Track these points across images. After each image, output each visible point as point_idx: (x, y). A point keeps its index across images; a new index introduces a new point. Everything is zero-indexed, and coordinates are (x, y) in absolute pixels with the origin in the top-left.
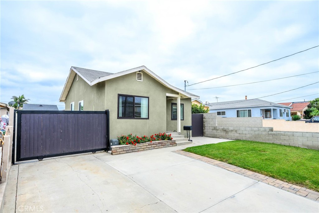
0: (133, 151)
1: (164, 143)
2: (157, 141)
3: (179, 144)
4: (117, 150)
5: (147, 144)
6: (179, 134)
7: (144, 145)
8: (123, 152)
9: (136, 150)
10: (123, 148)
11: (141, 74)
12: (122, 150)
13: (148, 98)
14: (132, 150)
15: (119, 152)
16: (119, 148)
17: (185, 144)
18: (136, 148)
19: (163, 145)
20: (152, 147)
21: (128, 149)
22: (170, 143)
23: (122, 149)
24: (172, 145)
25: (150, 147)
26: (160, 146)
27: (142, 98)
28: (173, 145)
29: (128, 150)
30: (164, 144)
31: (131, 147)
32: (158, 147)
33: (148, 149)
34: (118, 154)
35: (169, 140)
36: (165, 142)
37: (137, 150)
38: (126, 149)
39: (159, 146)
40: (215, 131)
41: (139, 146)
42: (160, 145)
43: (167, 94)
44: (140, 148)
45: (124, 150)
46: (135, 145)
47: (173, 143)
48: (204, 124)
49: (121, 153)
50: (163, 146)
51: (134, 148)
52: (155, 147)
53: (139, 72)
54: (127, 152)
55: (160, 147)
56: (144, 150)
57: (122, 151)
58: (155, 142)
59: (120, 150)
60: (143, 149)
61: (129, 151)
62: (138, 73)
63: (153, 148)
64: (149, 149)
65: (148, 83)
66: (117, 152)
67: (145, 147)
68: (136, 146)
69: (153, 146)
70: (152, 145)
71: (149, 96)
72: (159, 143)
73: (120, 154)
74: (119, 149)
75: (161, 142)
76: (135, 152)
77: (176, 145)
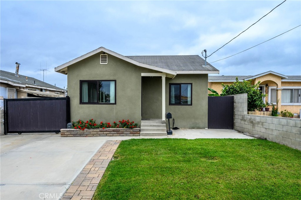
0: (81, 135)
1: (121, 132)
2: (110, 129)
3: (144, 134)
5: (98, 131)
7: (94, 131)
8: (71, 135)
9: (84, 135)
11: (106, 56)
13: (115, 81)
14: (80, 134)
15: (66, 135)
16: (67, 131)
17: (155, 135)
18: (85, 133)
19: (120, 134)
20: (103, 134)
22: (130, 132)
23: (70, 132)
24: (132, 135)
25: (101, 134)
26: (115, 134)
28: (134, 135)
29: (75, 134)
30: (120, 133)
31: (78, 131)
32: (112, 135)
33: (98, 135)
34: (65, 137)
35: (128, 128)
36: (123, 131)
37: (85, 135)
38: (74, 133)
39: (113, 134)
41: (88, 131)
42: (115, 133)
43: (142, 73)
44: (89, 133)
45: (72, 133)
46: (83, 130)
47: (134, 133)
48: (234, 110)
50: (118, 134)
51: (83, 133)
52: (107, 135)
53: (103, 55)
54: (75, 135)
56: (93, 135)
57: (69, 134)
58: (109, 129)
59: (67, 133)
60: (92, 135)
61: (77, 135)
62: (101, 56)
63: (105, 135)
64: (100, 136)
66: (64, 134)
68: (85, 131)
69: (104, 133)
71: (115, 79)
72: (114, 131)
73: (67, 136)
74: (66, 132)
75: (117, 130)
76: (83, 136)
77: (139, 135)
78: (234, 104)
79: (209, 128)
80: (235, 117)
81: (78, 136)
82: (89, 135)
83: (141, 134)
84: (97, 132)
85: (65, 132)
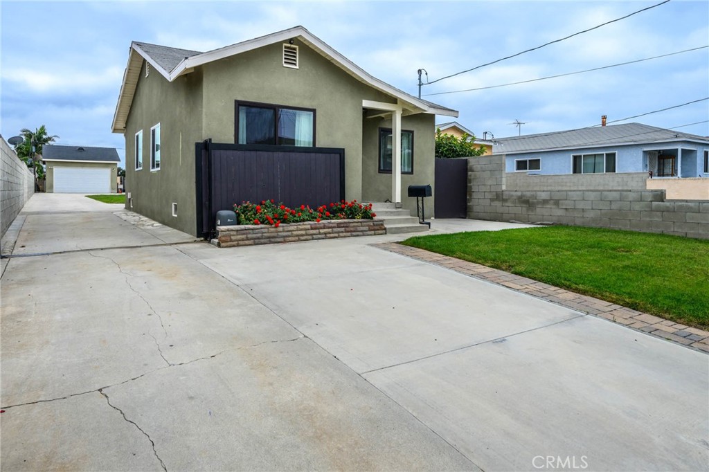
0: (272, 240)
1: (354, 226)
2: (333, 221)
3: (393, 230)
4: (230, 236)
5: (309, 227)
6: (397, 208)
7: (300, 227)
8: (247, 242)
9: (278, 240)
10: (245, 232)
11: (295, 49)
12: (244, 236)
13: (314, 111)
14: (269, 238)
15: (235, 241)
16: (237, 231)
17: (410, 230)
18: (280, 234)
19: (351, 231)
20: (320, 234)
21: (259, 235)
22: (368, 226)
23: (244, 234)
24: (373, 232)
25: (315, 234)
26: (342, 232)
27: (298, 112)
28: (377, 232)
29: (258, 238)
30: (352, 229)
31: (266, 230)
32: (336, 235)
33: (310, 237)
34: (234, 246)
35: (367, 218)
36: (356, 224)
37: (282, 240)
38: (254, 236)
39: (338, 232)
40: (498, 204)
41: (286, 229)
42: (343, 229)
43: (363, 101)
44: (289, 233)
45: (249, 236)
46: (277, 227)
47: (376, 228)
48: (469, 185)
49: (241, 243)
50: (348, 232)
51: (275, 234)
52: (328, 235)
53: (289, 45)
54: (257, 242)
55: (341, 234)
56: (299, 239)
57: (243, 240)
58: (329, 221)
59: (239, 237)
60: (297, 238)
61: (262, 241)
62: (286, 47)
63: (323, 236)
64: (313, 239)
65: (314, 72)
66: (231, 241)
67: (303, 232)
68: (281, 229)
69: (322, 231)
70: (321, 228)
71: (314, 108)
72: (339, 225)
73: (238, 245)
74: (235, 233)
75: (345, 223)
76: (277, 243)
77: (384, 231)
78: (469, 173)
79: (436, 217)
80: (471, 195)
81: (264, 243)
82: (290, 239)
83: (387, 230)
84: (306, 230)
85: (232, 233)
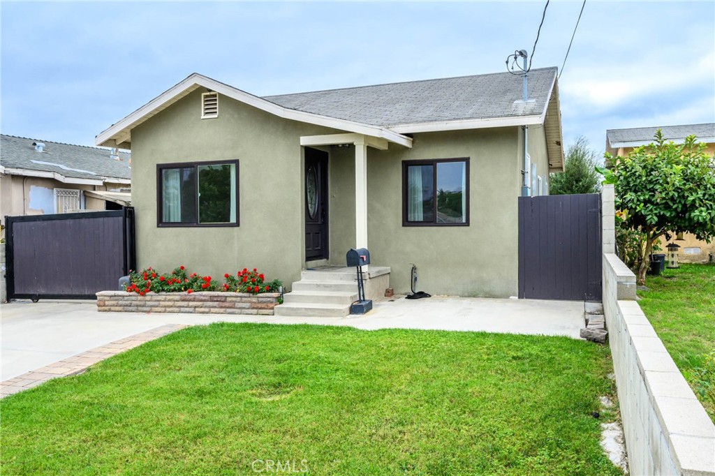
0: (140, 308)
1: (231, 302)
2: (205, 293)
4: (105, 301)
5: (177, 298)
7: (168, 297)
8: (117, 308)
9: (145, 309)
10: (116, 298)
12: (115, 302)
14: (137, 306)
15: (107, 306)
16: (111, 296)
17: (310, 313)
18: (147, 303)
19: (225, 307)
20: (188, 307)
21: (128, 302)
22: (250, 302)
23: (115, 300)
24: (255, 311)
25: (183, 307)
26: (215, 307)
28: (260, 311)
29: (127, 306)
30: (227, 305)
31: (134, 298)
32: (207, 310)
33: (177, 309)
34: (105, 311)
35: (250, 292)
36: (234, 299)
37: (148, 309)
38: (124, 303)
39: (210, 307)
41: (154, 298)
42: (216, 304)
44: (156, 303)
45: (120, 302)
46: (144, 295)
47: (260, 305)
49: (112, 308)
50: (221, 307)
51: (142, 303)
52: (197, 309)
54: (127, 308)
55: (212, 310)
57: (113, 306)
58: (200, 292)
59: (111, 303)
60: (163, 309)
61: (130, 308)
63: (191, 310)
64: (180, 312)
66: (104, 306)
67: (162, 303)
68: (148, 298)
69: (191, 304)
70: (190, 300)
71: (237, 158)
72: (212, 299)
73: (110, 310)
74: (108, 298)
75: (218, 296)
76: (143, 312)
77: (272, 311)
79: (521, 297)
81: (132, 311)
82: (156, 309)
83: (276, 310)
84: (174, 301)
85: (106, 298)
